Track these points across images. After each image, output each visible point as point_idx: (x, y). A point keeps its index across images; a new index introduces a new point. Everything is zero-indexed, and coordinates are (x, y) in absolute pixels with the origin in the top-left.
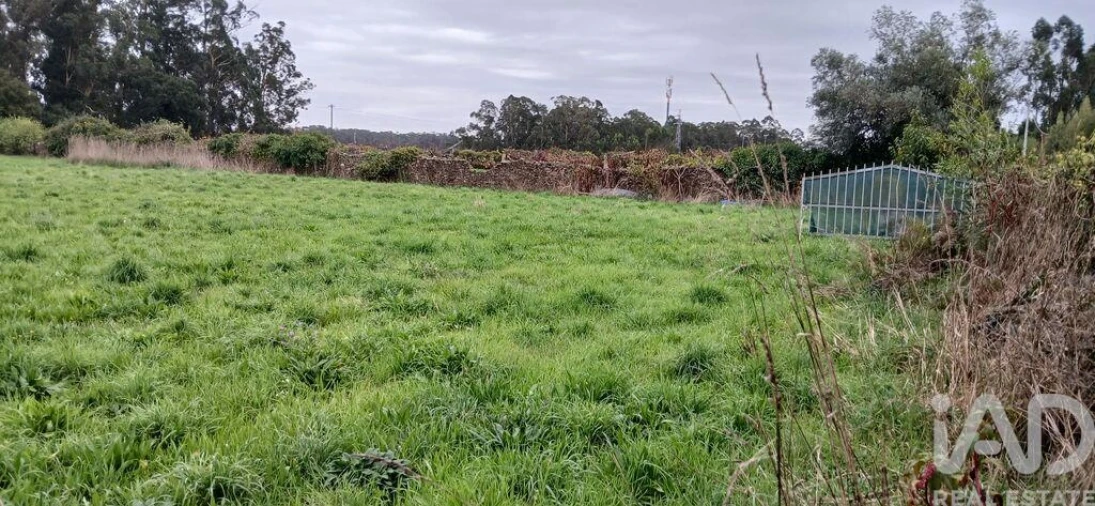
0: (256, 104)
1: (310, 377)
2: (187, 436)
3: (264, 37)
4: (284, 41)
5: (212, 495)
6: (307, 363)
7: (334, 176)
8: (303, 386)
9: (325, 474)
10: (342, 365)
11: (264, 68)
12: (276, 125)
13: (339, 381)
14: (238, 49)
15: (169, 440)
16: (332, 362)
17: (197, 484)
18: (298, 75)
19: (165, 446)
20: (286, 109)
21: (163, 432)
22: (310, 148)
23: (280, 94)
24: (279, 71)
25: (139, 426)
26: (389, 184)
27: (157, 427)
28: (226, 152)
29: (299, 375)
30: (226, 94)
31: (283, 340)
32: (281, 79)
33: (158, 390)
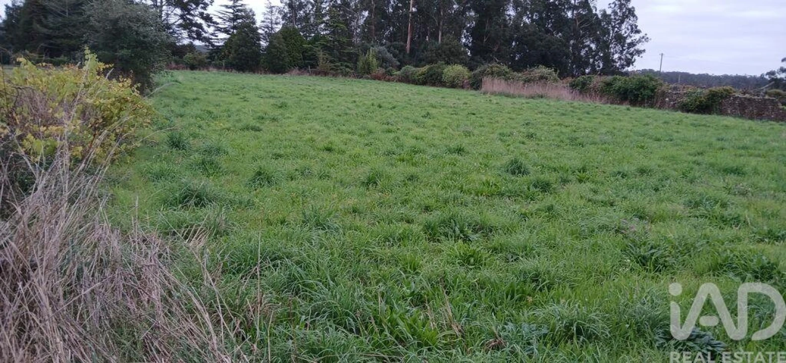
0: (604, 54)
1: (643, 261)
2: (556, 286)
3: (615, 5)
4: (630, 6)
5: (575, 332)
6: (642, 250)
7: (660, 108)
8: (638, 267)
9: (657, 337)
10: (669, 256)
11: (614, 27)
12: (618, 69)
13: (666, 267)
14: (596, 15)
15: (543, 286)
16: (660, 252)
17: (564, 323)
18: (638, 32)
19: (541, 290)
20: (626, 57)
21: (540, 280)
22: (643, 87)
23: (623, 46)
24: (624, 29)
25: (525, 273)
26: (704, 116)
27: (537, 276)
28: (582, 89)
29: (635, 258)
30: (584, 47)
31: (624, 229)
32: (625, 35)
33: (537, 250)
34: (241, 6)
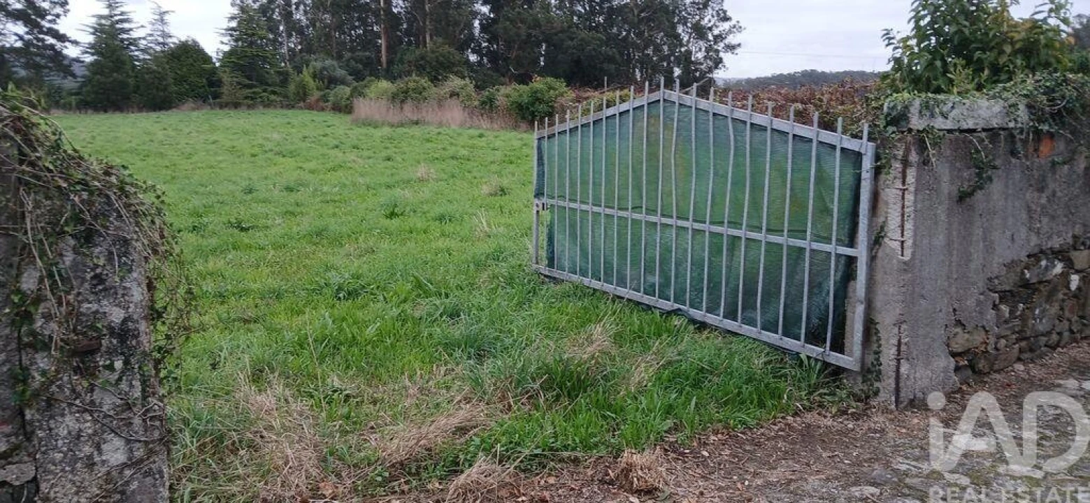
11: (692, 15)
20: (712, 56)
34: (121, 15)
